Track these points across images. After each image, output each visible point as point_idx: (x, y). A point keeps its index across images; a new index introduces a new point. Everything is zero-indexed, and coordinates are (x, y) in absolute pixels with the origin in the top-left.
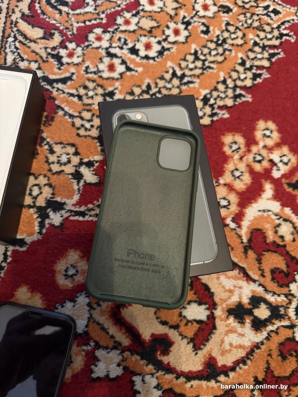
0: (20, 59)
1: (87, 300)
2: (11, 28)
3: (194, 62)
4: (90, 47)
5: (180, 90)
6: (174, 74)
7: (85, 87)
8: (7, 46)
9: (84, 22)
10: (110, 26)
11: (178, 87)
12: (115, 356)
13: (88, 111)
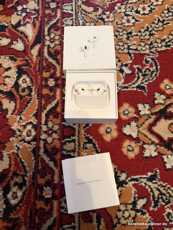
0: (85, 22)
1: (136, 124)
2: (79, 8)
3: (168, 13)
4: (117, 12)
5: (163, 27)
6: (159, 21)
7: (118, 31)
8: (79, 17)
9: (111, 1)
10: (124, 2)
11: (162, 26)
12: (153, 147)
13: (121, 42)
